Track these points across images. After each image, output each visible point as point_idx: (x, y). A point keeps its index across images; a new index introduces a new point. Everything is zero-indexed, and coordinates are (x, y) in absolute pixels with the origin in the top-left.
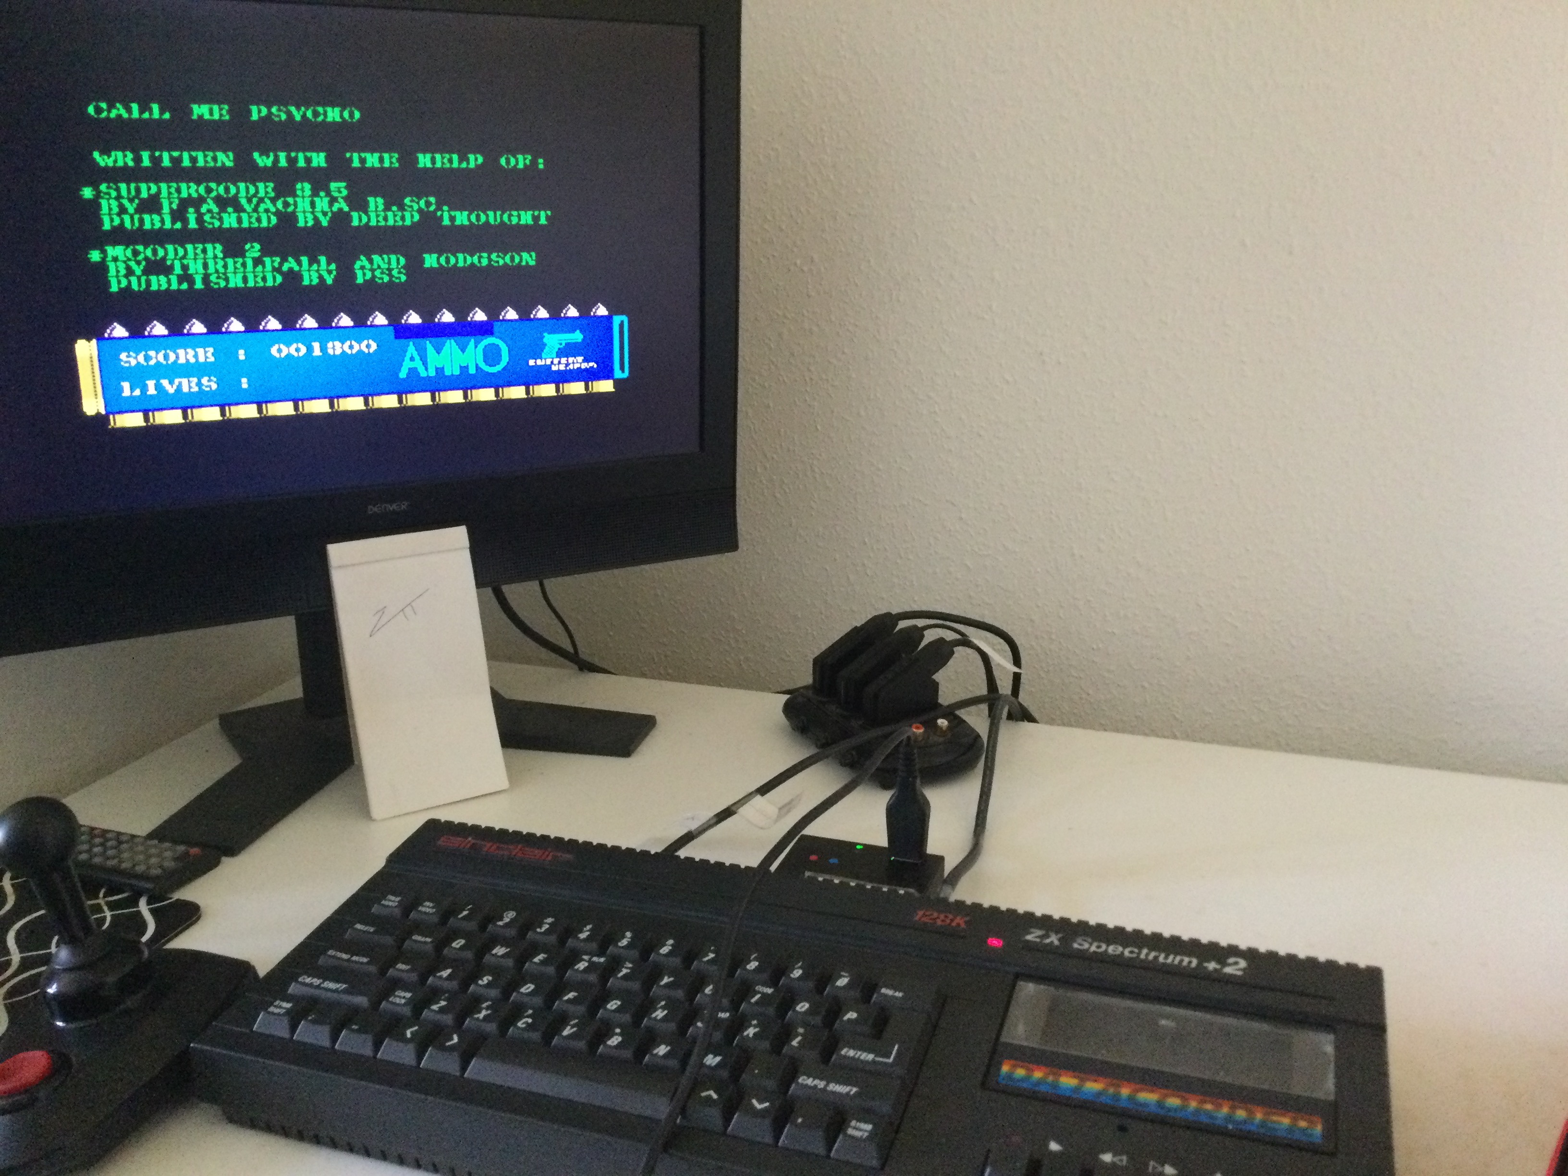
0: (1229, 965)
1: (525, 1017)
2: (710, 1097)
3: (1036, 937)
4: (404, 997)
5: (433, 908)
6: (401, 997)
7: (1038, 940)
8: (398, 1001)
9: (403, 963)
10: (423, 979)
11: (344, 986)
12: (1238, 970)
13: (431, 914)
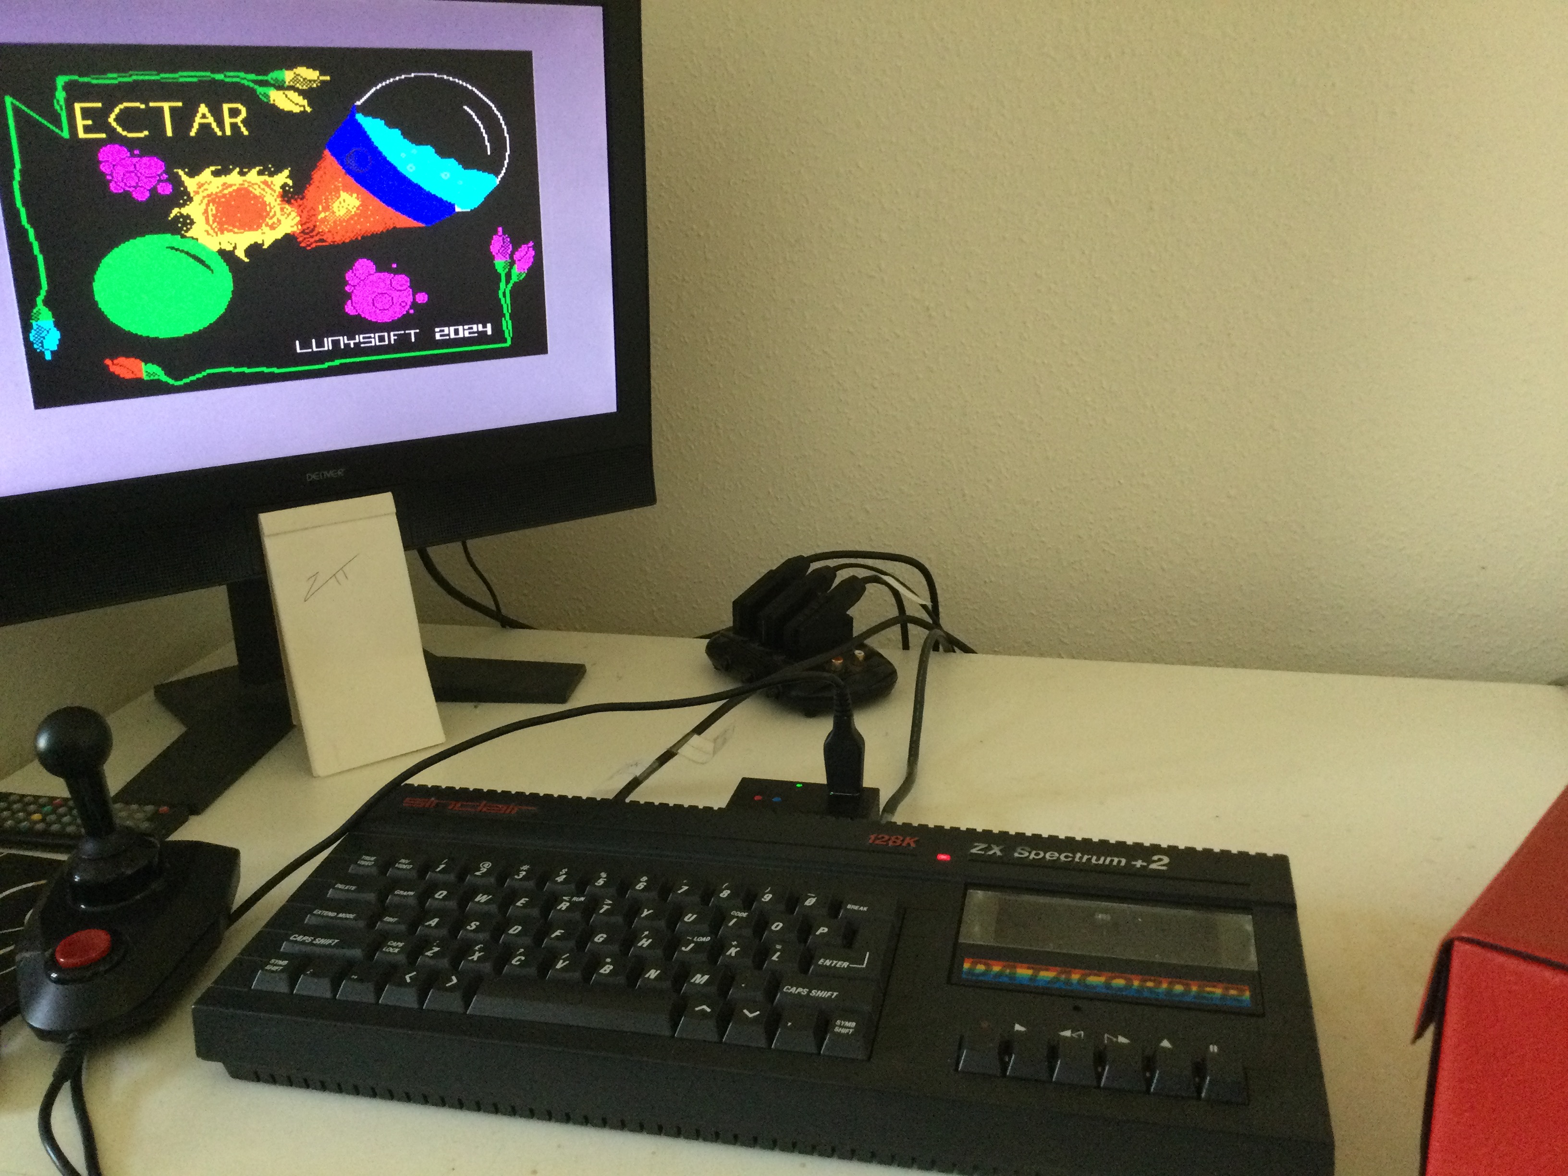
0: (1155, 862)
1: (518, 955)
2: (703, 1010)
3: (980, 850)
4: (397, 947)
5: (409, 864)
6: (394, 948)
7: (983, 853)
8: (391, 950)
9: (390, 916)
10: (413, 927)
11: (336, 941)
12: (1161, 865)
13: (409, 870)
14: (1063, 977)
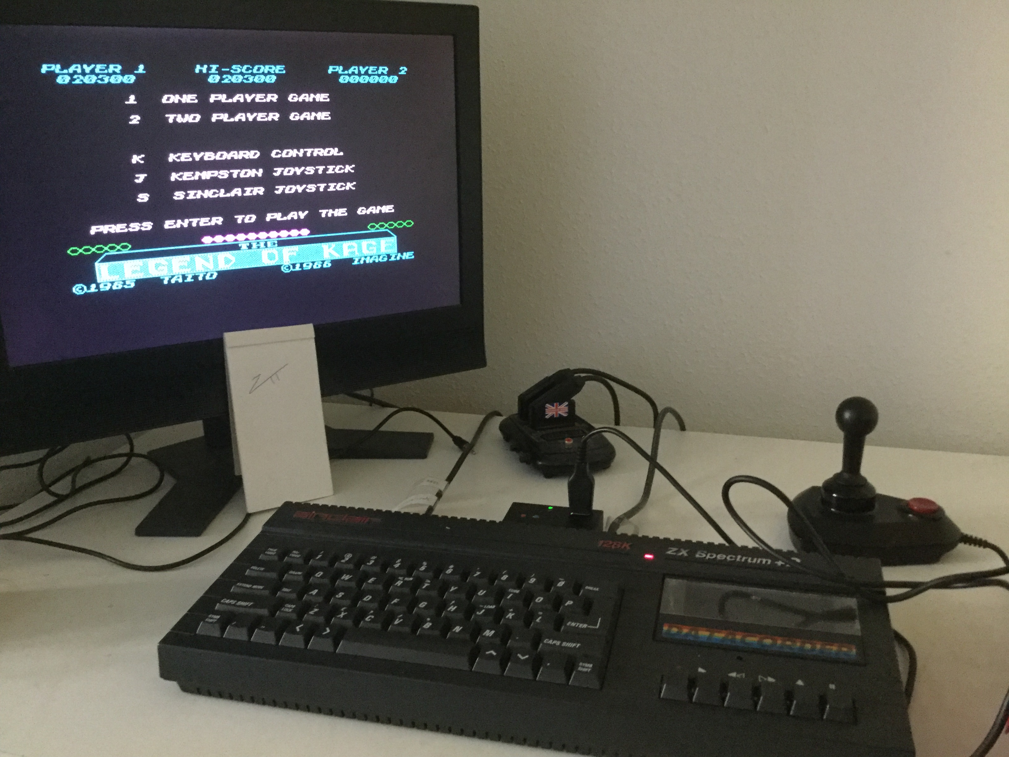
1: (369, 615)
2: (491, 654)
3: (673, 552)
4: (291, 608)
5: (298, 554)
7: (674, 554)
8: (287, 610)
9: (286, 588)
10: (300, 596)
11: (252, 603)
13: (298, 558)
14: (730, 637)
